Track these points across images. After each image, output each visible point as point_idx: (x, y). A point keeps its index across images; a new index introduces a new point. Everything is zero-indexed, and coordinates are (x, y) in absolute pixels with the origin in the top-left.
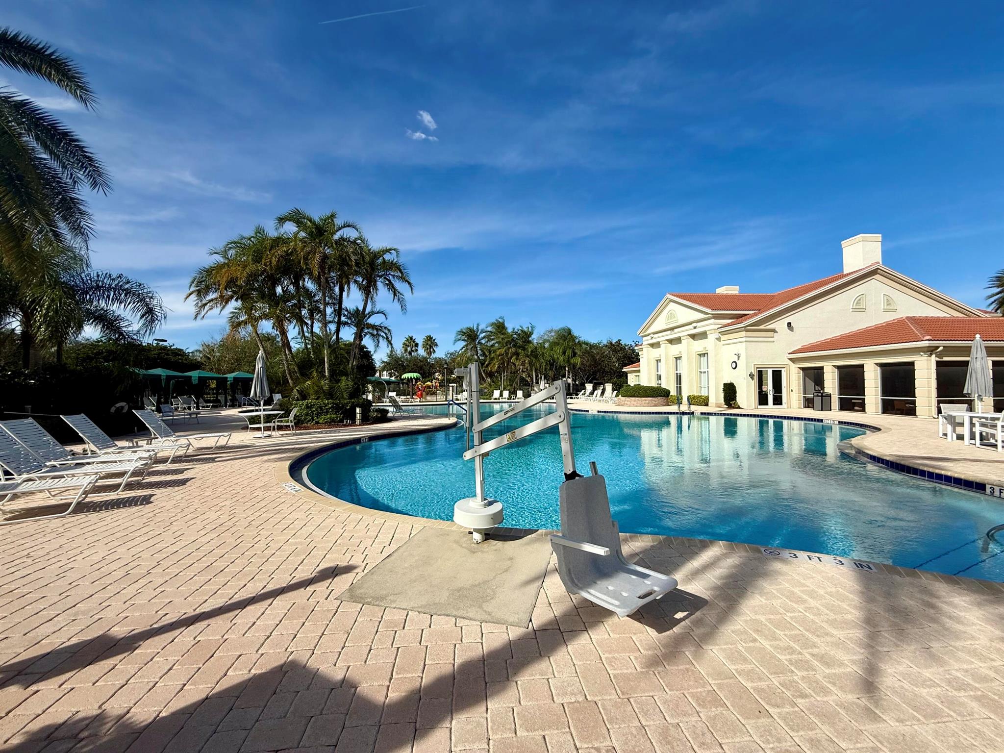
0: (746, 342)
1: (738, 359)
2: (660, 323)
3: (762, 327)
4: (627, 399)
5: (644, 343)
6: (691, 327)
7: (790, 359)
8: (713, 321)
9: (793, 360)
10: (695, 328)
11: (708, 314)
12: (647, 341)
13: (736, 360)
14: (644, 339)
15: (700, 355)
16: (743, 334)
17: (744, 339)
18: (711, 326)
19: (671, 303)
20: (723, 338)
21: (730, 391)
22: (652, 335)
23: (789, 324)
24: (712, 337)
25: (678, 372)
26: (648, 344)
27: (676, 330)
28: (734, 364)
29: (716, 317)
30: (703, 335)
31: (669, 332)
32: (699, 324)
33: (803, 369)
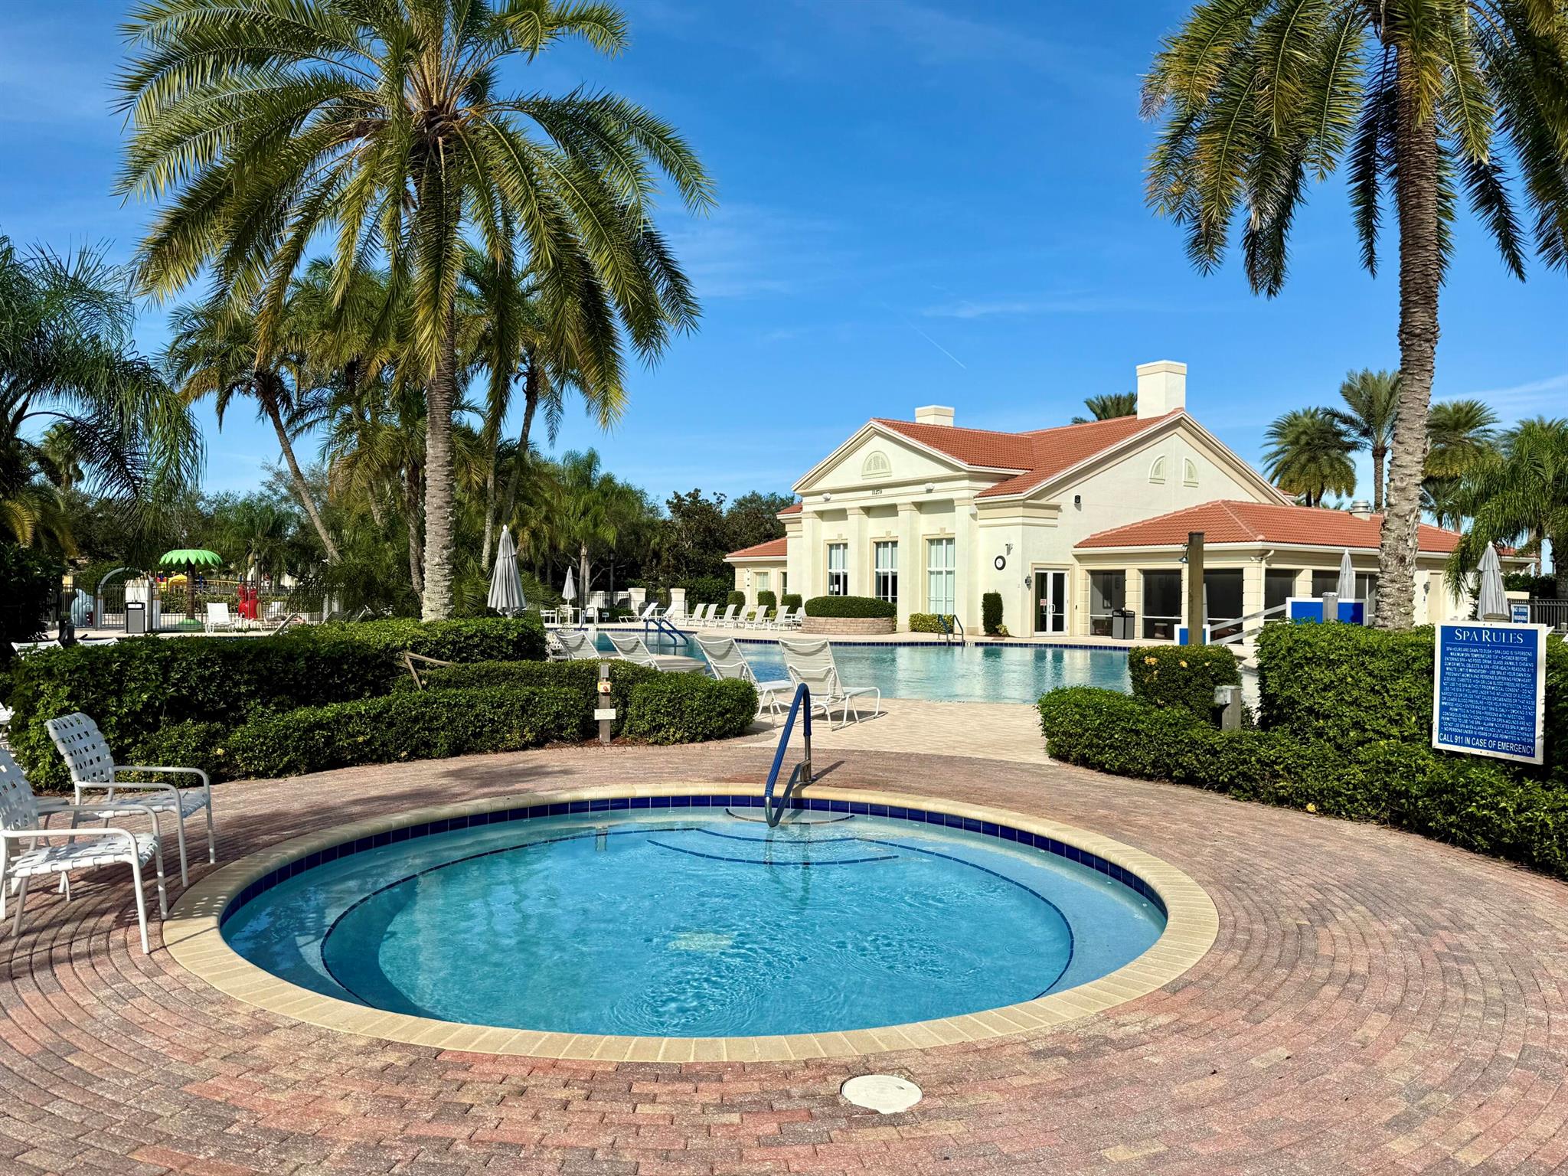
0: (1024, 524)
1: (1008, 553)
2: (849, 473)
3: (1043, 501)
4: (830, 620)
5: (805, 509)
6: (923, 488)
7: (1076, 556)
8: (966, 483)
9: (1079, 558)
10: (929, 491)
11: (959, 469)
12: (811, 505)
13: (1004, 555)
14: (806, 500)
15: (931, 541)
16: (1020, 511)
17: (1020, 520)
18: (962, 491)
19: (877, 438)
20: (981, 513)
21: (993, 607)
22: (828, 495)
23: (1078, 498)
24: (963, 512)
25: (881, 570)
26: (816, 512)
27: (885, 492)
28: (1000, 560)
29: (974, 477)
30: (947, 506)
31: (869, 493)
32: (937, 486)
33: (1093, 573)
